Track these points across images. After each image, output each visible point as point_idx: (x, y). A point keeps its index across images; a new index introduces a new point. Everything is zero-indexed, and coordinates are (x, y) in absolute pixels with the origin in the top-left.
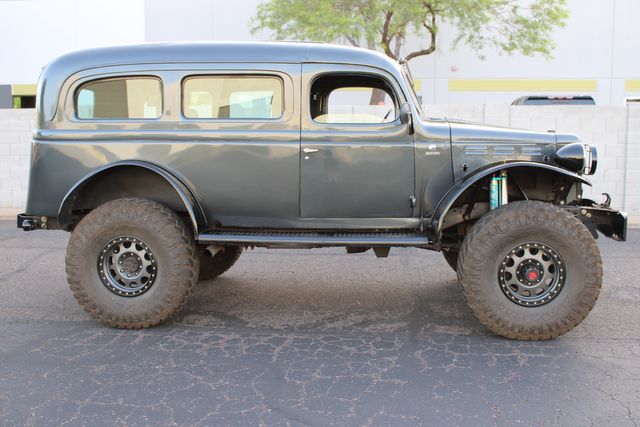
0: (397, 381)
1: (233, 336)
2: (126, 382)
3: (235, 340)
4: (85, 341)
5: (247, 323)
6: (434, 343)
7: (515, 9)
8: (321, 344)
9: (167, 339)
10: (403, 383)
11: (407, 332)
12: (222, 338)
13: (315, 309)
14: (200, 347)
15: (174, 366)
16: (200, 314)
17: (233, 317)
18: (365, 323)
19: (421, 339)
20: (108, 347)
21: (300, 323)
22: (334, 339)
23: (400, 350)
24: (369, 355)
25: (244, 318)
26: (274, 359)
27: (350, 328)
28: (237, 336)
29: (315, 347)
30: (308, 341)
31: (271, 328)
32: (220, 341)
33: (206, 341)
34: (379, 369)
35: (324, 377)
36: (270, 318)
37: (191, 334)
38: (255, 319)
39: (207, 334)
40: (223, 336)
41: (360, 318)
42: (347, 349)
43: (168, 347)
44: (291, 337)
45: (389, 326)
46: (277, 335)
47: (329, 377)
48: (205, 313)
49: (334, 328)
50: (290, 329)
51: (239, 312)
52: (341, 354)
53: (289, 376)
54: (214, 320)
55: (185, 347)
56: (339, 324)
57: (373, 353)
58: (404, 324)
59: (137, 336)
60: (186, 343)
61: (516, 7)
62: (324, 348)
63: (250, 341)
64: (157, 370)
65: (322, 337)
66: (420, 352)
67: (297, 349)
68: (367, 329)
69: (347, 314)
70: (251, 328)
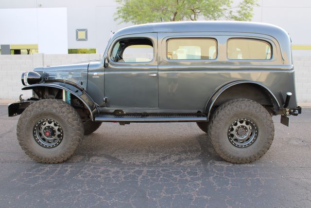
0: (206, 197)
1: (116, 169)
2: (63, 201)
3: (118, 172)
4: (40, 173)
5: (122, 161)
6: (216, 172)
7: (231, 12)
8: (161, 173)
9: (83, 172)
10: (209, 198)
11: (202, 165)
12: (110, 171)
13: (154, 153)
14: (100, 176)
15: (87, 189)
16: (98, 156)
17: (114, 158)
18: (180, 160)
19: (209, 169)
20: (53, 178)
21: (148, 161)
22: (167, 170)
23: (201, 176)
24: (187, 180)
25: (120, 158)
26: (139, 183)
27: (173, 164)
28: (118, 169)
29: (158, 176)
30: (154, 172)
31: (134, 164)
32: (110, 173)
33: (102, 173)
34: (194, 189)
35: (167, 195)
36: (133, 158)
37: (94, 168)
38: (126, 159)
39: (103, 168)
40: (111, 169)
41: (177, 158)
42: (175, 176)
43: (83, 177)
44: (145, 169)
45: (192, 162)
46: (137, 168)
47: (170, 195)
48: (101, 156)
49: (166, 164)
50: (144, 165)
51: (117, 155)
52: (172, 180)
53: (149, 195)
54: (105, 159)
55: (92, 177)
56: (167, 161)
57: (189, 179)
58: (199, 161)
59: (67, 170)
60: (92, 174)
61: (231, 11)
62: (163, 176)
63: (125, 172)
64: (78, 192)
65: (161, 169)
66: (212, 177)
67: (149, 177)
68: (182, 164)
69: (170, 155)
70: (124, 164)
